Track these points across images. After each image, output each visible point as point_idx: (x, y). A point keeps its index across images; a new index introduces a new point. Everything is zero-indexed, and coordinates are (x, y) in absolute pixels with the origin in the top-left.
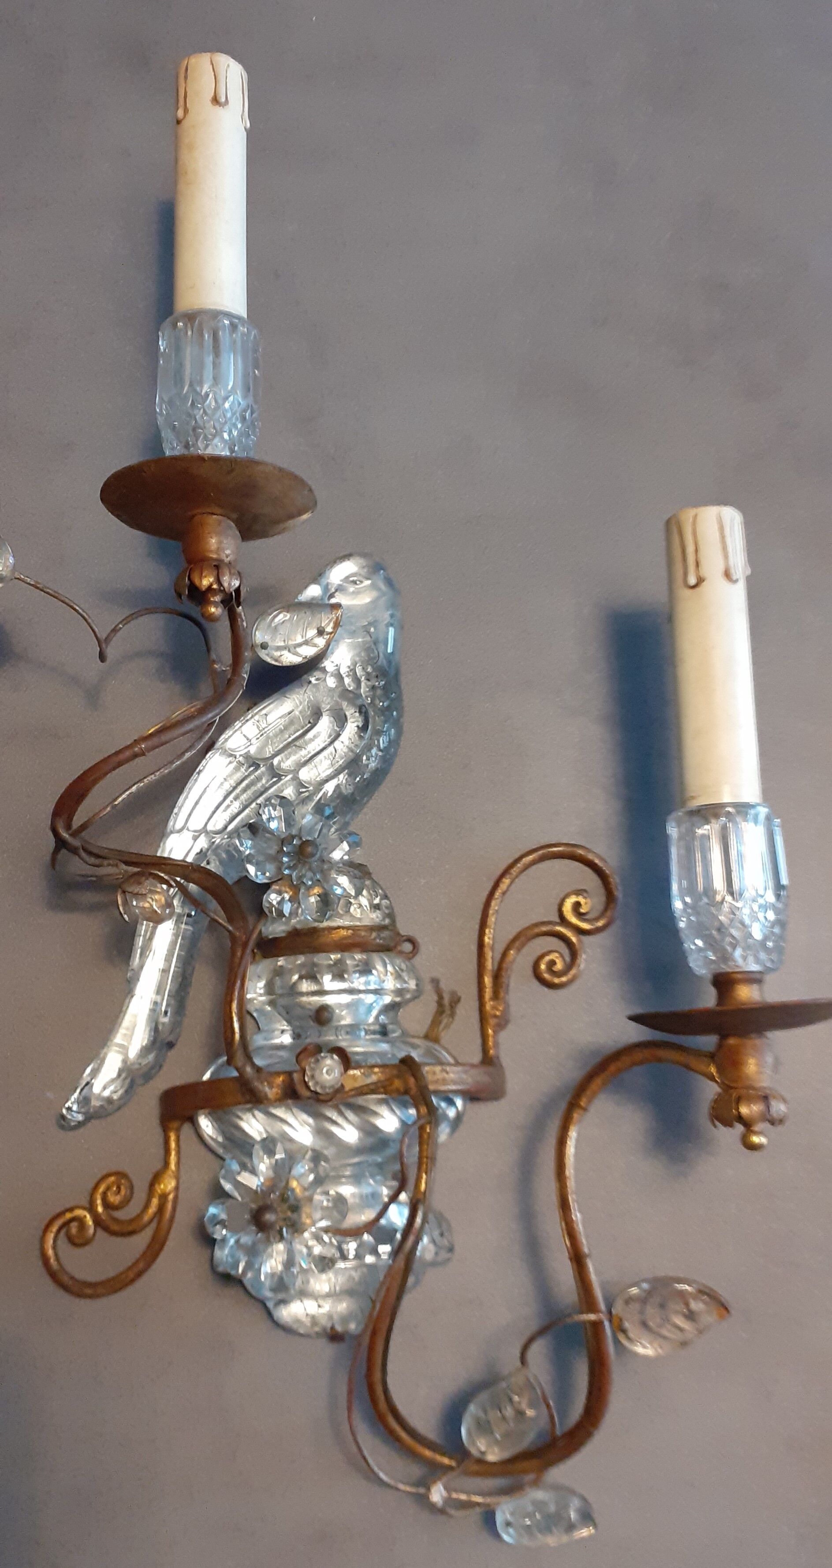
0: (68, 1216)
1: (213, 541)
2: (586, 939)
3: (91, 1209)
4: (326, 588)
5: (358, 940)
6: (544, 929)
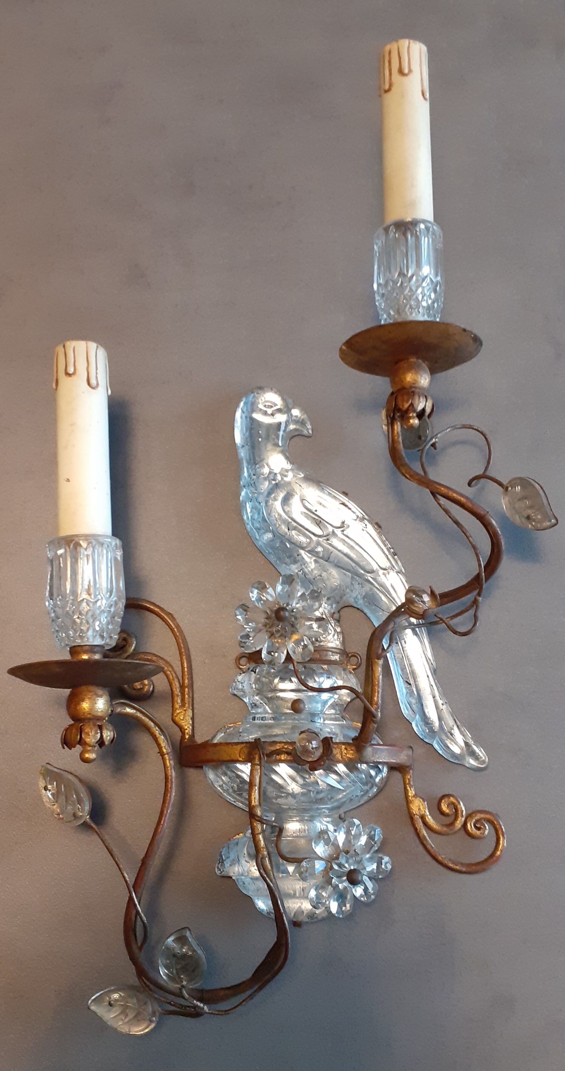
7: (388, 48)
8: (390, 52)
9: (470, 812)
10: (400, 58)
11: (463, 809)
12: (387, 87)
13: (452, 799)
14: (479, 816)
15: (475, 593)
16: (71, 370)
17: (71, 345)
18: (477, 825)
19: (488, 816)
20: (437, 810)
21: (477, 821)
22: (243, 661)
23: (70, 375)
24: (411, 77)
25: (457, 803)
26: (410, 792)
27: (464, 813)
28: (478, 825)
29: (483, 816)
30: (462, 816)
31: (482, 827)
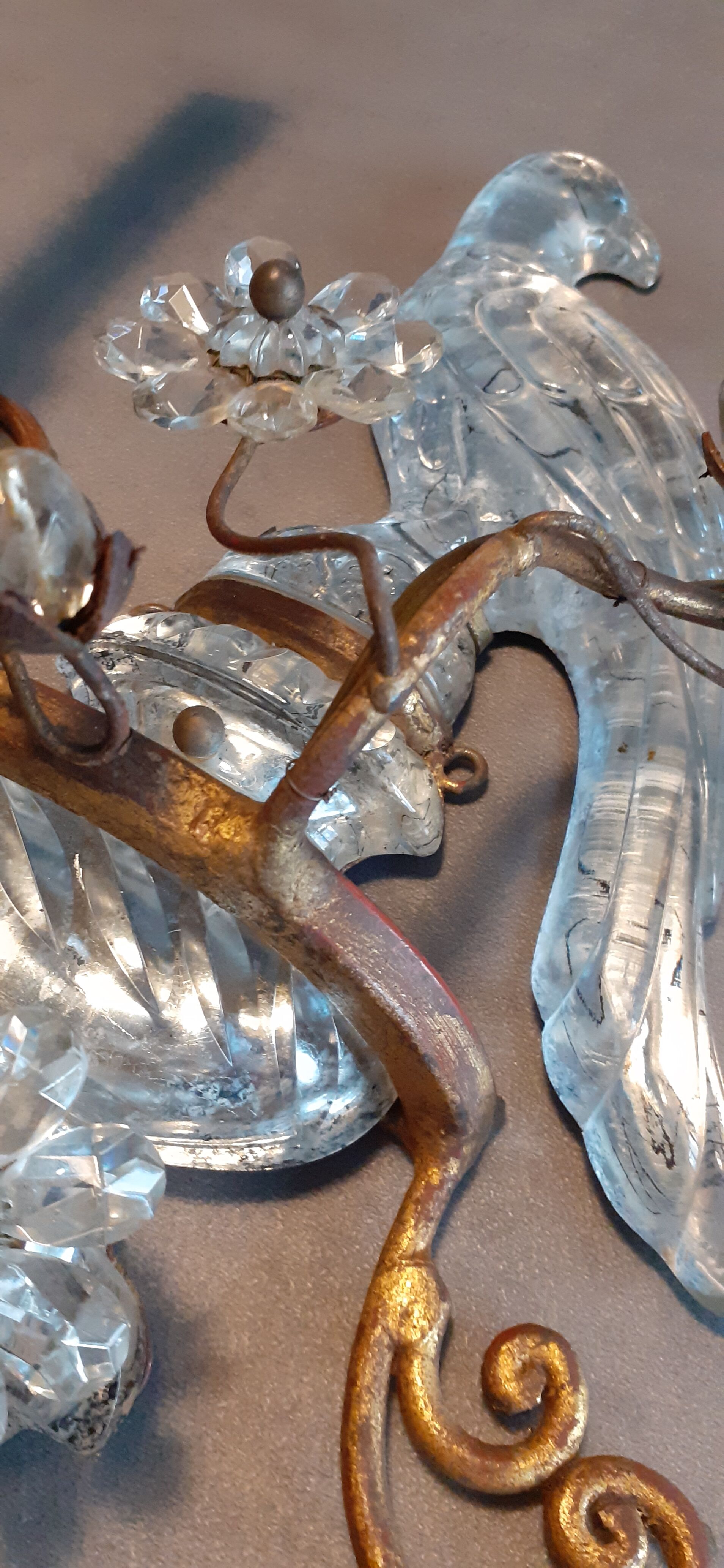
9: (598, 1450)
11: (581, 1416)
13: (554, 1354)
14: (627, 1486)
18: (602, 1515)
19: (667, 1509)
21: (609, 1500)
25: (563, 1378)
26: (410, 1233)
27: (577, 1432)
28: (609, 1520)
29: (644, 1491)
30: (561, 1443)
31: (622, 1536)
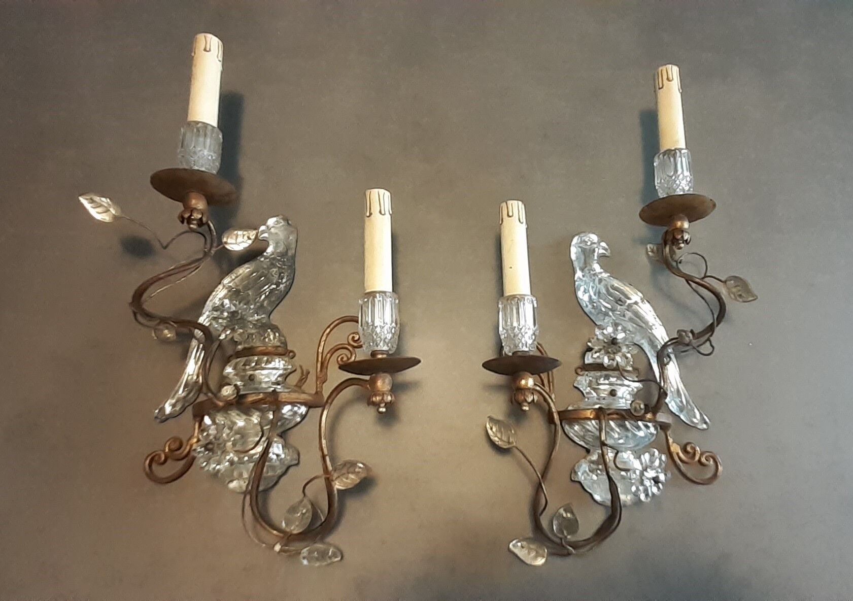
0: (154, 454)
1: (194, 202)
2: (357, 350)
3: (164, 451)
4: (268, 227)
5: (267, 351)
6: (341, 346)
7: (660, 69)
8: (662, 71)
9: (702, 452)
10: (667, 73)
11: (699, 450)
12: (661, 86)
14: (707, 454)
15: (710, 334)
16: (511, 214)
17: (510, 202)
19: (712, 454)
20: (684, 450)
21: (706, 457)
22: (579, 370)
23: (510, 217)
24: (673, 82)
25: (695, 447)
27: (699, 452)
28: (707, 459)
29: (709, 454)
30: (698, 454)
31: (709, 460)
